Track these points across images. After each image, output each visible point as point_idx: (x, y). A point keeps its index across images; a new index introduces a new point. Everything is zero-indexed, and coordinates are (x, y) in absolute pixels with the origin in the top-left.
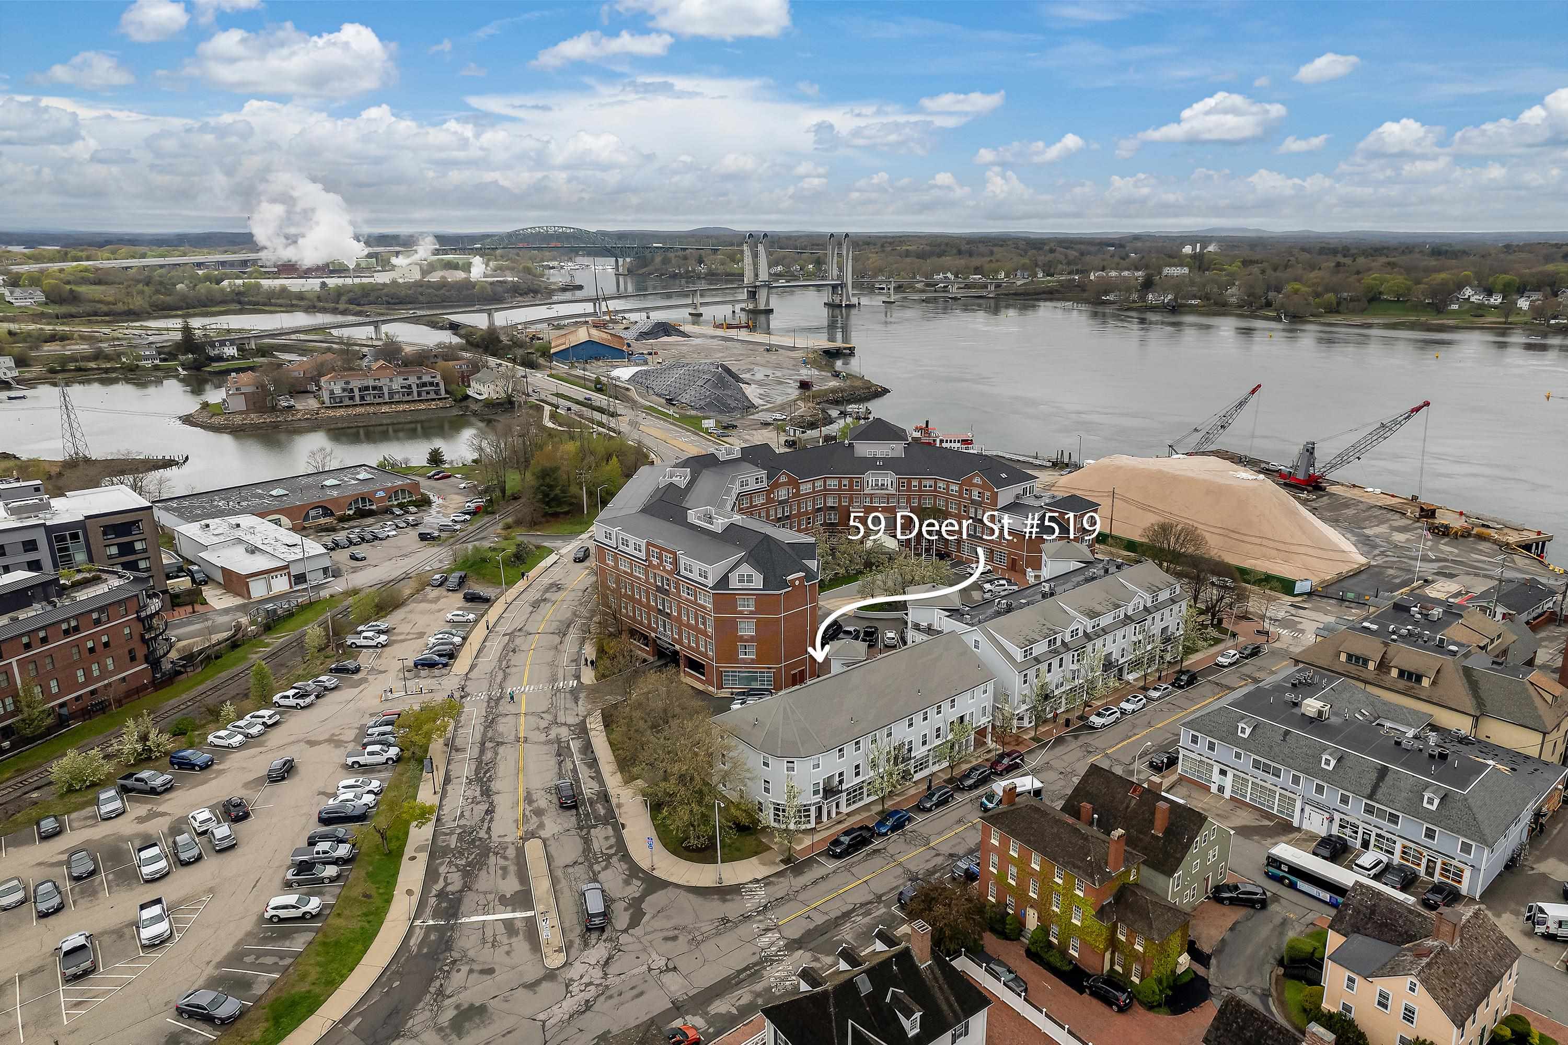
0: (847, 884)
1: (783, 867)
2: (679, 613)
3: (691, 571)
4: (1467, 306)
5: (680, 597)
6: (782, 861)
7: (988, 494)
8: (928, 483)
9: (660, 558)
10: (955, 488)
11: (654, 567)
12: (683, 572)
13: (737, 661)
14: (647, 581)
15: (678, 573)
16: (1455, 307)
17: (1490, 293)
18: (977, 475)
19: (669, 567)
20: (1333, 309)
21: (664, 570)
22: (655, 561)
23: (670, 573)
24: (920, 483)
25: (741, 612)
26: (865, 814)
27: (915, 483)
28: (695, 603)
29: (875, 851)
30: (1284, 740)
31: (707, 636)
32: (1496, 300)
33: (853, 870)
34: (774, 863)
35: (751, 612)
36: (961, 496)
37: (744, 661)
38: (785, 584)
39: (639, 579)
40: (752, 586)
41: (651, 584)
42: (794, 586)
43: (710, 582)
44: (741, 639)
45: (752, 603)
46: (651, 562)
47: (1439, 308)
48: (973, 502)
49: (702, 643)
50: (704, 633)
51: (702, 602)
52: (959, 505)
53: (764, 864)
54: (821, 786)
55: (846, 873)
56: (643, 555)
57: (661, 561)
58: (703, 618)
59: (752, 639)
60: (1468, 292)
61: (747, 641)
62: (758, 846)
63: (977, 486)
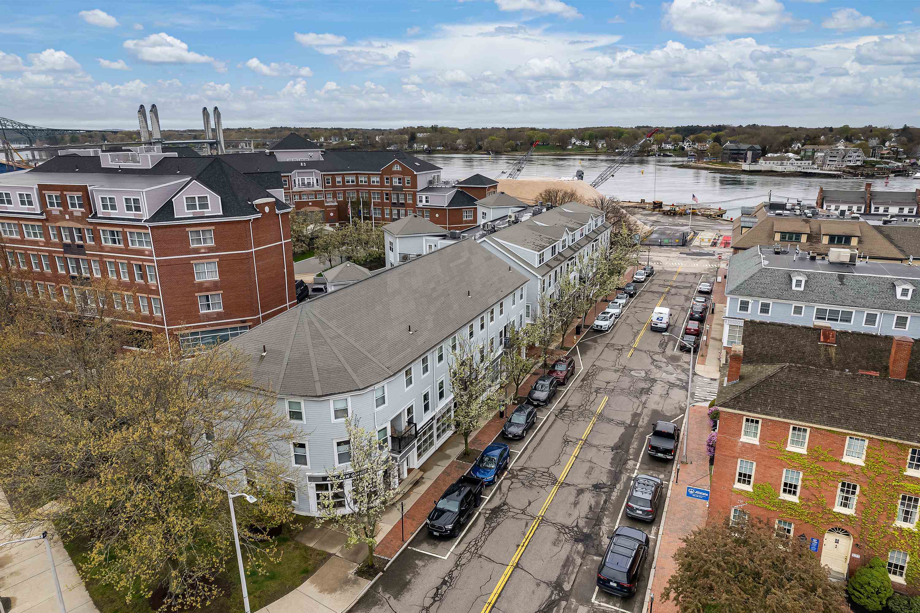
0: (491, 579)
1: (366, 585)
2: (104, 272)
3: (113, 207)
4: (575, 147)
5: (102, 249)
6: (360, 573)
7: (408, 178)
8: (350, 178)
9: (63, 203)
10: (375, 179)
11: (56, 219)
12: (101, 211)
13: (198, 318)
14: (48, 243)
15: (95, 216)
16: (570, 147)
17: (583, 140)
18: (396, 162)
19: (78, 211)
20: (514, 149)
21: (73, 218)
22: (56, 210)
23: (81, 219)
24: (343, 179)
25: (196, 251)
26: (445, 464)
27: (339, 179)
28: (127, 250)
29: (496, 511)
30: (842, 284)
31: (151, 292)
32: (587, 143)
33: (485, 551)
34: (346, 582)
35: (210, 250)
36: (382, 185)
37: (208, 317)
38: (253, 210)
39: (36, 243)
40: (208, 212)
41: (55, 245)
42: (264, 213)
43: (146, 214)
44: (201, 287)
45: (211, 236)
46: (48, 213)
47: (563, 147)
48: (395, 188)
49: (143, 303)
50: (146, 289)
51: (137, 246)
52: (382, 194)
53: (332, 590)
54: (389, 433)
55: (475, 562)
56: (36, 208)
57: (65, 206)
58: (140, 267)
59: (215, 286)
60: (573, 140)
61: (208, 290)
62: (305, 559)
63: (397, 172)
